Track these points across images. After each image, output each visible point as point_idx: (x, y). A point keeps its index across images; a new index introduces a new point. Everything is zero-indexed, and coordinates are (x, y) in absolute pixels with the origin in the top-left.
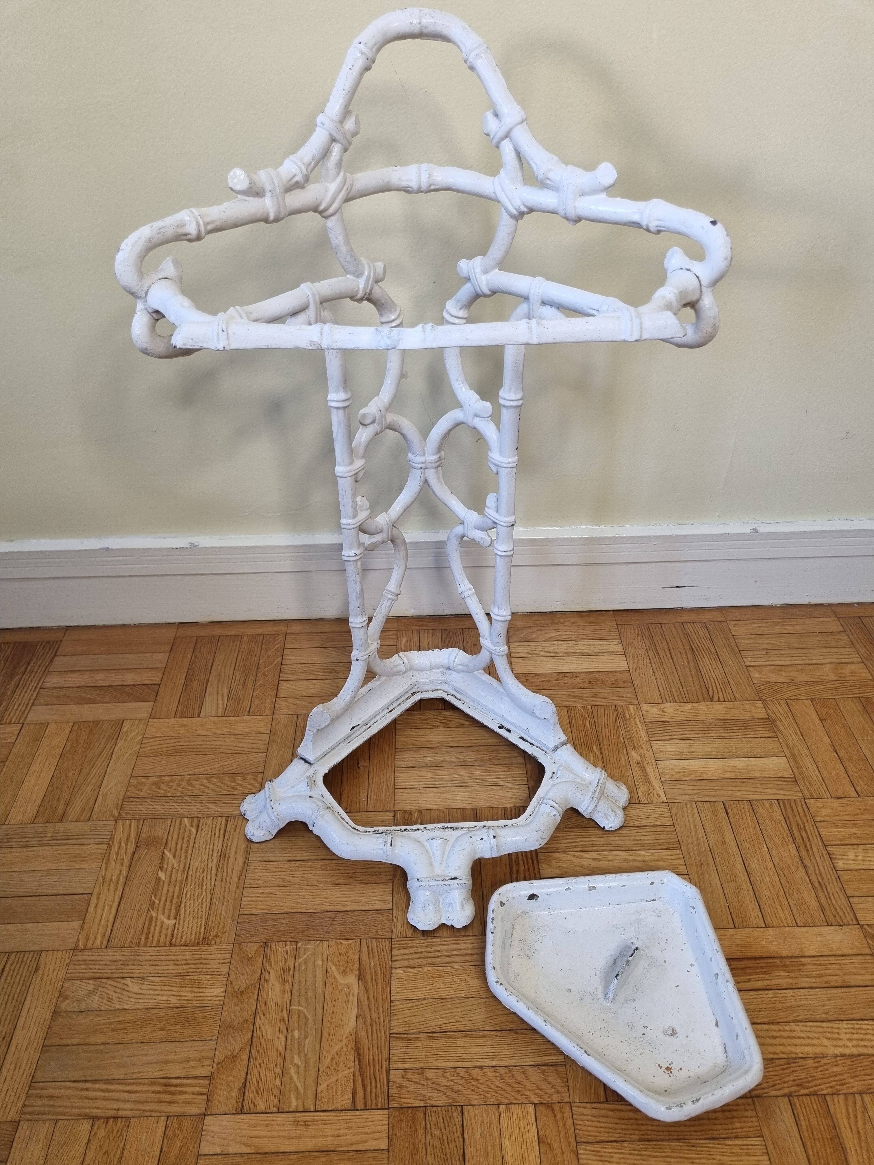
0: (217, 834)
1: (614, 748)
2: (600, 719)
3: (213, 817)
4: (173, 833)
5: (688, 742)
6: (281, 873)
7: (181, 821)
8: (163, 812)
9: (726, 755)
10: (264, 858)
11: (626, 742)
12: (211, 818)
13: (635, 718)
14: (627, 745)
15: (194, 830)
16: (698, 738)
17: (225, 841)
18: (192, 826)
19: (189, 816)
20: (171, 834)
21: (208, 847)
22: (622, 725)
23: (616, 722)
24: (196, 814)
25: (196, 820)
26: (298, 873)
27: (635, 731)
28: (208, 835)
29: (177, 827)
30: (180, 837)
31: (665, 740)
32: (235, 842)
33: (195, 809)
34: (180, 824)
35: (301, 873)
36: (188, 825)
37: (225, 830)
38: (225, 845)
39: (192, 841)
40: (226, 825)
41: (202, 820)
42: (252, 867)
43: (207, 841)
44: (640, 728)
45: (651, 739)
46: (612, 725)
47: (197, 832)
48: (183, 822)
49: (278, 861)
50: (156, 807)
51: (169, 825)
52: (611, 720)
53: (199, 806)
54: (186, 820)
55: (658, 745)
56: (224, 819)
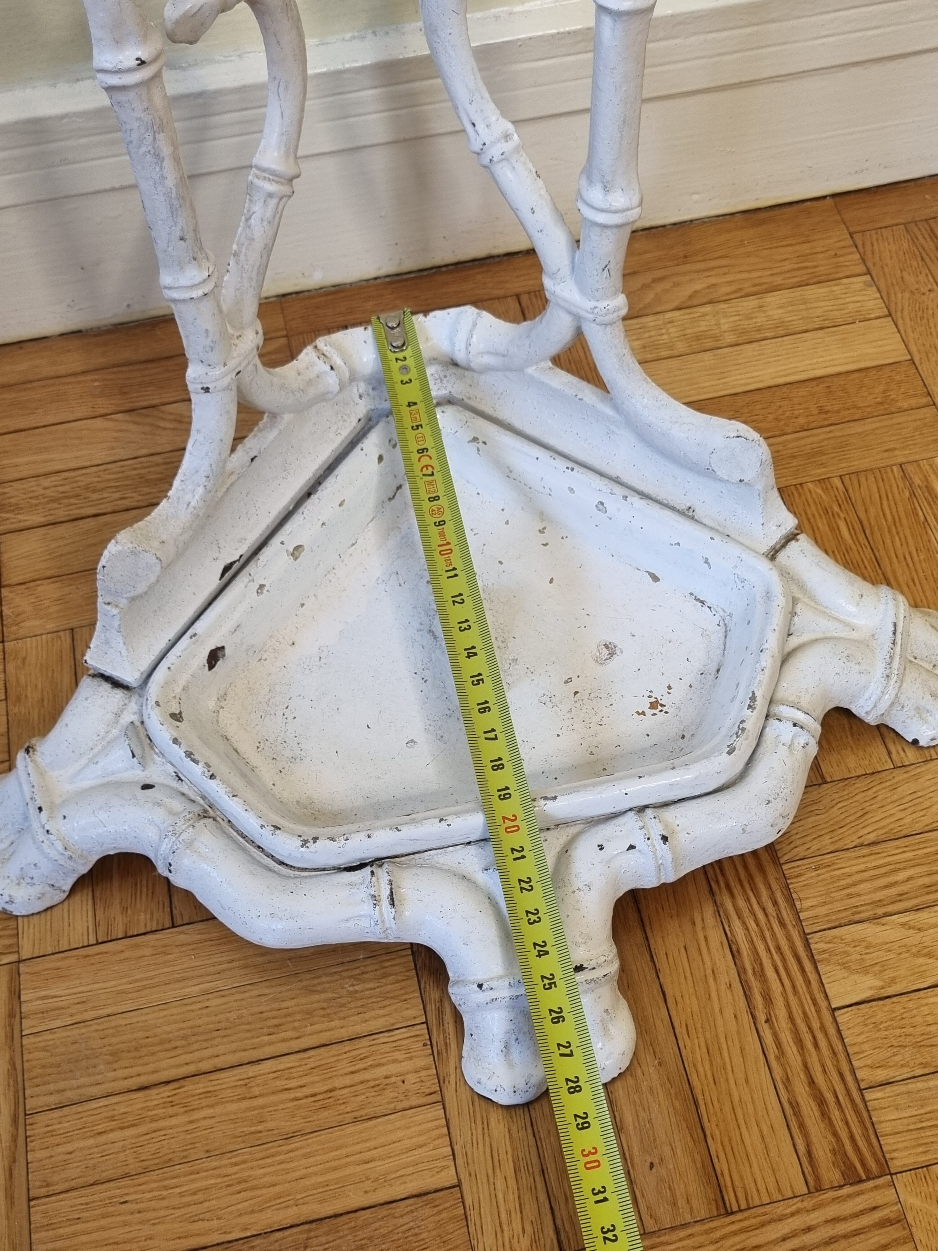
35: (182, 1118)
42: (39, 1130)
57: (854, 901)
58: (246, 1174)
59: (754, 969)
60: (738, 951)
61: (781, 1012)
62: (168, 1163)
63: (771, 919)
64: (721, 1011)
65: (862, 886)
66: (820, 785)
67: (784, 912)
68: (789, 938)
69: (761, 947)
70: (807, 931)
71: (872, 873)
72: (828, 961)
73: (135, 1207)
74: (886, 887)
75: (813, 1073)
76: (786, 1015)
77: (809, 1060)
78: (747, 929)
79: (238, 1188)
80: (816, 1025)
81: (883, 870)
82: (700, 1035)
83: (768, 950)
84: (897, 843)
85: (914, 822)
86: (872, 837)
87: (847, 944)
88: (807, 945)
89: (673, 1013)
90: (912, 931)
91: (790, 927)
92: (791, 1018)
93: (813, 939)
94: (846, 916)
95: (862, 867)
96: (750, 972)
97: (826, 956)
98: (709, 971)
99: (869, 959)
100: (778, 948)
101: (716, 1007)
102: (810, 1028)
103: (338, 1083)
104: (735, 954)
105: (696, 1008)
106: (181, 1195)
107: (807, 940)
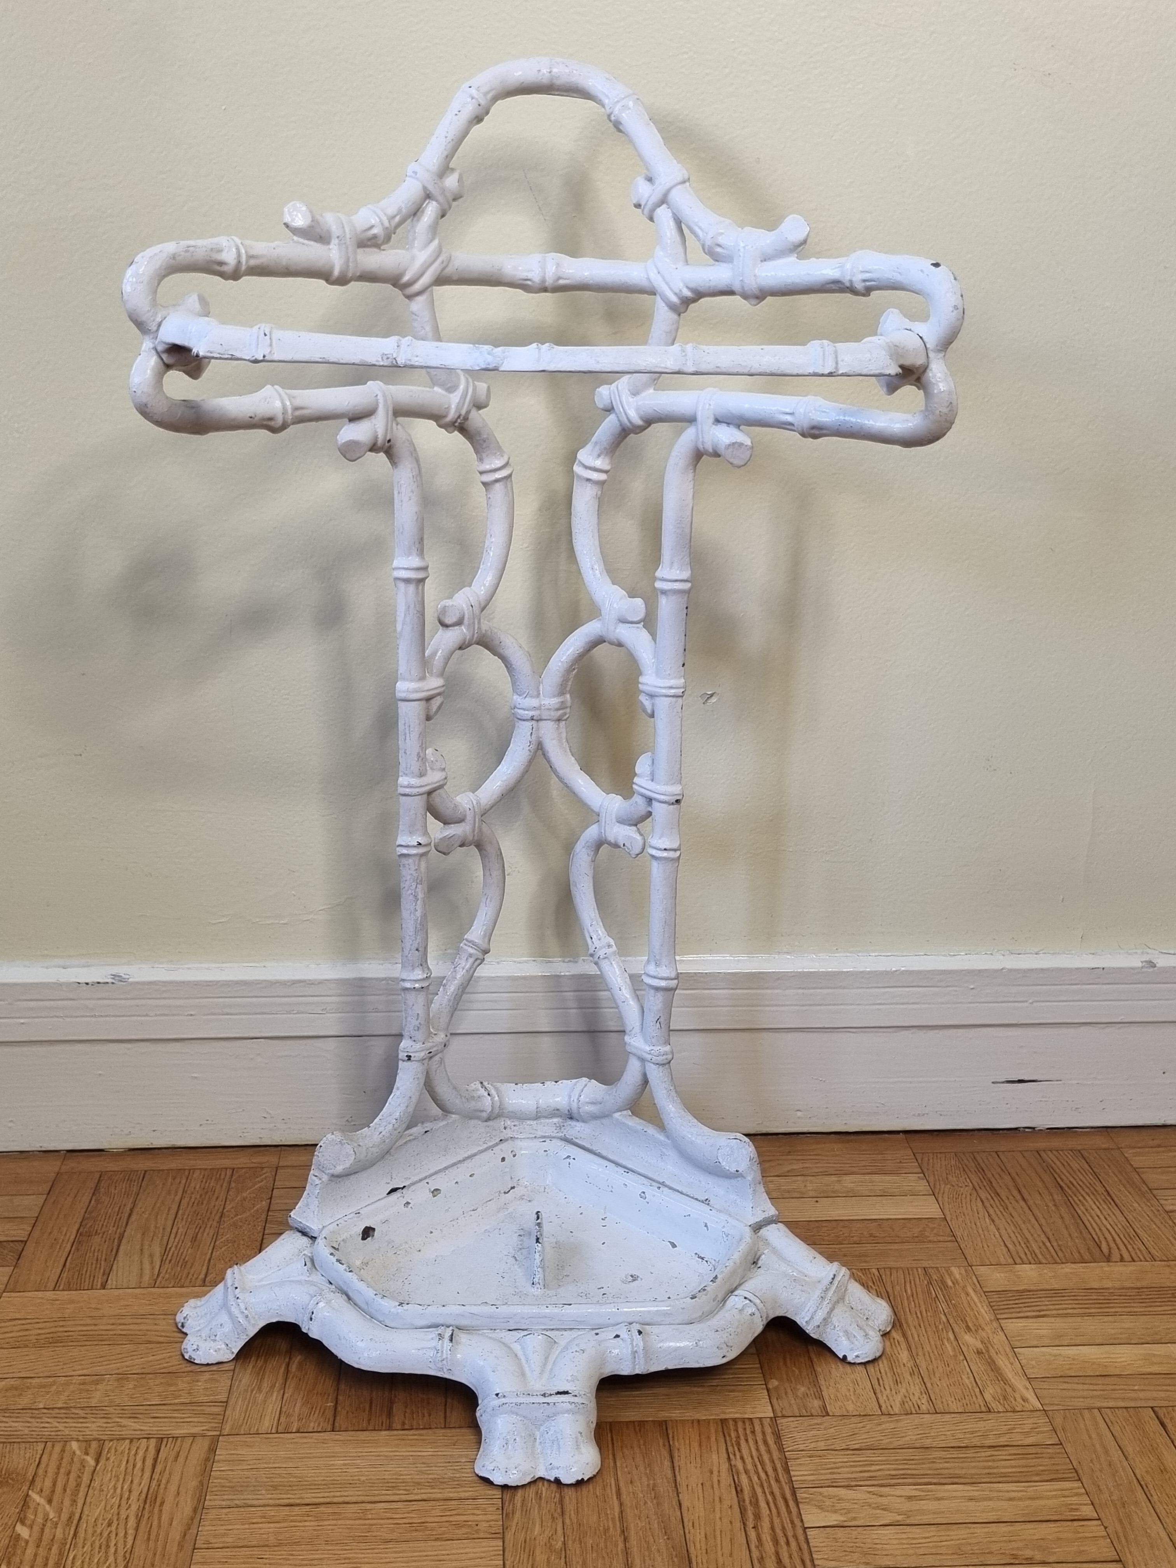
0: (139, 1464)
1: (929, 1329)
2: (898, 1288)
3: (131, 1440)
4: (47, 1465)
5: (1070, 1320)
6: (272, 1525)
7: (64, 1446)
8: (26, 1432)
9: (1149, 1339)
10: (237, 1502)
11: (952, 1321)
12: (128, 1441)
13: (964, 1287)
14: (954, 1325)
15: (91, 1461)
16: (1090, 1315)
17: (156, 1476)
18: (87, 1454)
19: (81, 1438)
20: (43, 1466)
21: (119, 1486)
22: (941, 1297)
23: (929, 1293)
24: (95, 1435)
25: (94, 1445)
26: (307, 1524)
27: (966, 1304)
28: (119, 1466)
29: (55, 1456)
30: (62, 1471)
31: (1027, 1317)
32: (176, 1478)
33: (94, 1427)
34: (63, 1451)
35: (313, 1523)
36: (78, 1452)
37: (155, 1460)
38: (154, 1483)
39: (86, 1479)
40: (158, 1451)
41: (107, 1445)
42: (210, 1517)
43: (117, 1477)
44: (976, 1300)
45: (998, 1316)
46: (920, 1296)
47: (97, 1461)
48: (68, 1448)
49: (264, 1506)
50: (14, 1424)
51: (40, 1452)
52: (919, 1290)
53: (101, 1422)
54: (75, 1445)
55: (1014, 1326)
56: (153, 1442)
57: (835, 1476)
58: (351, 1555)
59: (751, 1501)
60: (741, 1490)
61: (766, 1524)
62: (297, 1543)
63: (771, 1478)
64: (720, 1518)
65: (842, 1469)
66: (824, 1416)
67: (780, 1475)
68: (781, 1488)
69: (759, 1490)
70: (795, 1486)
71: (852, 1464)
72: (808, 1503)
73: (267, 1561)
74: (861, 1472)
75: (781, 1557)
76: (770, 1526)
77: (780, 1551)
78: (751, 1480)
79: (343, 1561)
80: (790, 1534)
81: (861, 1463)
82: (702, 1528)
83: (764, 1492)
84: (875, 1451)
85: (891, 1443)
86: (857, 1446)
87: (824, 1497)
88: (794, 1494)
89: (685, 1515)
90: (874, 1496)
91: (783, 1483)
92: (773, 1528)
93: (798, 1492)
94: (828, 1483)
95: (845, 1460)
96: (747, 1502)
97: (808, 1500)
98: (717, 1499)
99: (838, 1506)
100: (772, 1493)
101: (718, 1515)
102: (785, 1535)
103: (428, 1520)
104: (739, 1491)
105: (702, 1514)
106: (302, 1560)
107: (795, 1491)
